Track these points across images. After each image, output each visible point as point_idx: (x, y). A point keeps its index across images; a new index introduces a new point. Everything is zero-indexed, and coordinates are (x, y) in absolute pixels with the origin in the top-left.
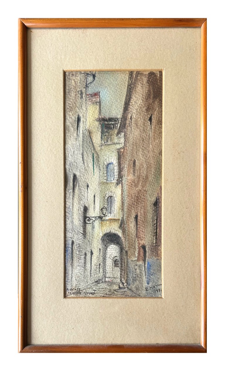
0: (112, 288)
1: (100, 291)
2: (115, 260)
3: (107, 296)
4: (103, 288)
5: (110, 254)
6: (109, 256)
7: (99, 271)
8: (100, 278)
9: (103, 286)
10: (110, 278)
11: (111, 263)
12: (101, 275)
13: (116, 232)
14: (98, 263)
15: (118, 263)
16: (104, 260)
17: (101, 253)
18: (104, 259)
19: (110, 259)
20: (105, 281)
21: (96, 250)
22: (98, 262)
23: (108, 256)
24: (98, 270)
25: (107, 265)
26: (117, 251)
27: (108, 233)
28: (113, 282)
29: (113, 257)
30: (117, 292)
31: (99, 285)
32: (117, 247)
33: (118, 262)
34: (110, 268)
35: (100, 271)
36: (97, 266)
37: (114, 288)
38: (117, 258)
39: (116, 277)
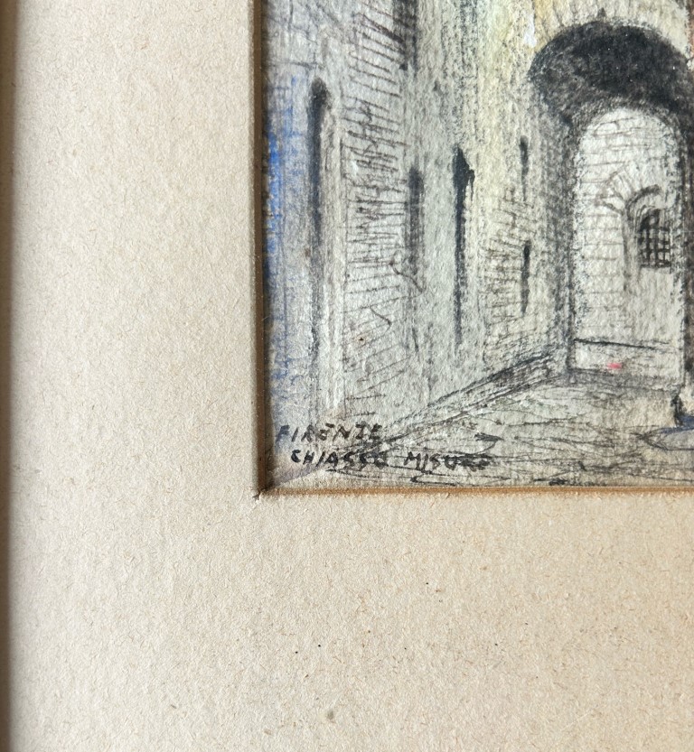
0: (621, 423)
1: (532, 446)
2: (646, 219)
3: (586, 478)
4: (553, 422)
5: (605, 175)
6: (594, 190)
7: (525, 294)
8: (534, 347)
9: (551, 408)
10: (608, 349)
11: (613, 236)
12: (536, 324)
13: (642, 19)
14: (511, 236)
15: (665, 242)
16: (555, 222)
17: (536, 170)
18: (561, 209)
19: (605, 210)
20: (571, 371)
21: (496, 151)
22: (516, 231)
23: (587, 189)
24: (514, 289)
25: (588, 252)
26: (659, 153)
27: (581, 30)
28: (629, 377)
29: (625, 191)
30: (664, 449)
31: (523, 396)
32: (654, 123)
33: (666, 230)
34: (604, 273)
35: (532, 297)
36: (506, 257)
37: (637, 421)
38: (656, 202)
39: (655, 341)
